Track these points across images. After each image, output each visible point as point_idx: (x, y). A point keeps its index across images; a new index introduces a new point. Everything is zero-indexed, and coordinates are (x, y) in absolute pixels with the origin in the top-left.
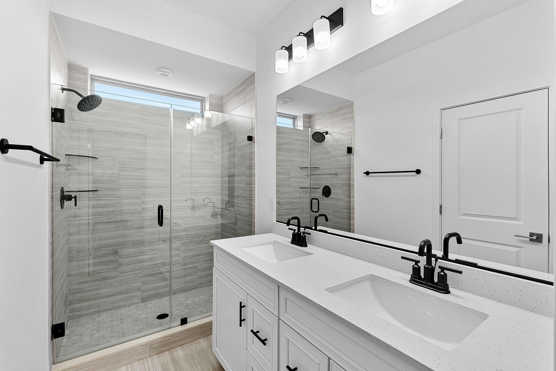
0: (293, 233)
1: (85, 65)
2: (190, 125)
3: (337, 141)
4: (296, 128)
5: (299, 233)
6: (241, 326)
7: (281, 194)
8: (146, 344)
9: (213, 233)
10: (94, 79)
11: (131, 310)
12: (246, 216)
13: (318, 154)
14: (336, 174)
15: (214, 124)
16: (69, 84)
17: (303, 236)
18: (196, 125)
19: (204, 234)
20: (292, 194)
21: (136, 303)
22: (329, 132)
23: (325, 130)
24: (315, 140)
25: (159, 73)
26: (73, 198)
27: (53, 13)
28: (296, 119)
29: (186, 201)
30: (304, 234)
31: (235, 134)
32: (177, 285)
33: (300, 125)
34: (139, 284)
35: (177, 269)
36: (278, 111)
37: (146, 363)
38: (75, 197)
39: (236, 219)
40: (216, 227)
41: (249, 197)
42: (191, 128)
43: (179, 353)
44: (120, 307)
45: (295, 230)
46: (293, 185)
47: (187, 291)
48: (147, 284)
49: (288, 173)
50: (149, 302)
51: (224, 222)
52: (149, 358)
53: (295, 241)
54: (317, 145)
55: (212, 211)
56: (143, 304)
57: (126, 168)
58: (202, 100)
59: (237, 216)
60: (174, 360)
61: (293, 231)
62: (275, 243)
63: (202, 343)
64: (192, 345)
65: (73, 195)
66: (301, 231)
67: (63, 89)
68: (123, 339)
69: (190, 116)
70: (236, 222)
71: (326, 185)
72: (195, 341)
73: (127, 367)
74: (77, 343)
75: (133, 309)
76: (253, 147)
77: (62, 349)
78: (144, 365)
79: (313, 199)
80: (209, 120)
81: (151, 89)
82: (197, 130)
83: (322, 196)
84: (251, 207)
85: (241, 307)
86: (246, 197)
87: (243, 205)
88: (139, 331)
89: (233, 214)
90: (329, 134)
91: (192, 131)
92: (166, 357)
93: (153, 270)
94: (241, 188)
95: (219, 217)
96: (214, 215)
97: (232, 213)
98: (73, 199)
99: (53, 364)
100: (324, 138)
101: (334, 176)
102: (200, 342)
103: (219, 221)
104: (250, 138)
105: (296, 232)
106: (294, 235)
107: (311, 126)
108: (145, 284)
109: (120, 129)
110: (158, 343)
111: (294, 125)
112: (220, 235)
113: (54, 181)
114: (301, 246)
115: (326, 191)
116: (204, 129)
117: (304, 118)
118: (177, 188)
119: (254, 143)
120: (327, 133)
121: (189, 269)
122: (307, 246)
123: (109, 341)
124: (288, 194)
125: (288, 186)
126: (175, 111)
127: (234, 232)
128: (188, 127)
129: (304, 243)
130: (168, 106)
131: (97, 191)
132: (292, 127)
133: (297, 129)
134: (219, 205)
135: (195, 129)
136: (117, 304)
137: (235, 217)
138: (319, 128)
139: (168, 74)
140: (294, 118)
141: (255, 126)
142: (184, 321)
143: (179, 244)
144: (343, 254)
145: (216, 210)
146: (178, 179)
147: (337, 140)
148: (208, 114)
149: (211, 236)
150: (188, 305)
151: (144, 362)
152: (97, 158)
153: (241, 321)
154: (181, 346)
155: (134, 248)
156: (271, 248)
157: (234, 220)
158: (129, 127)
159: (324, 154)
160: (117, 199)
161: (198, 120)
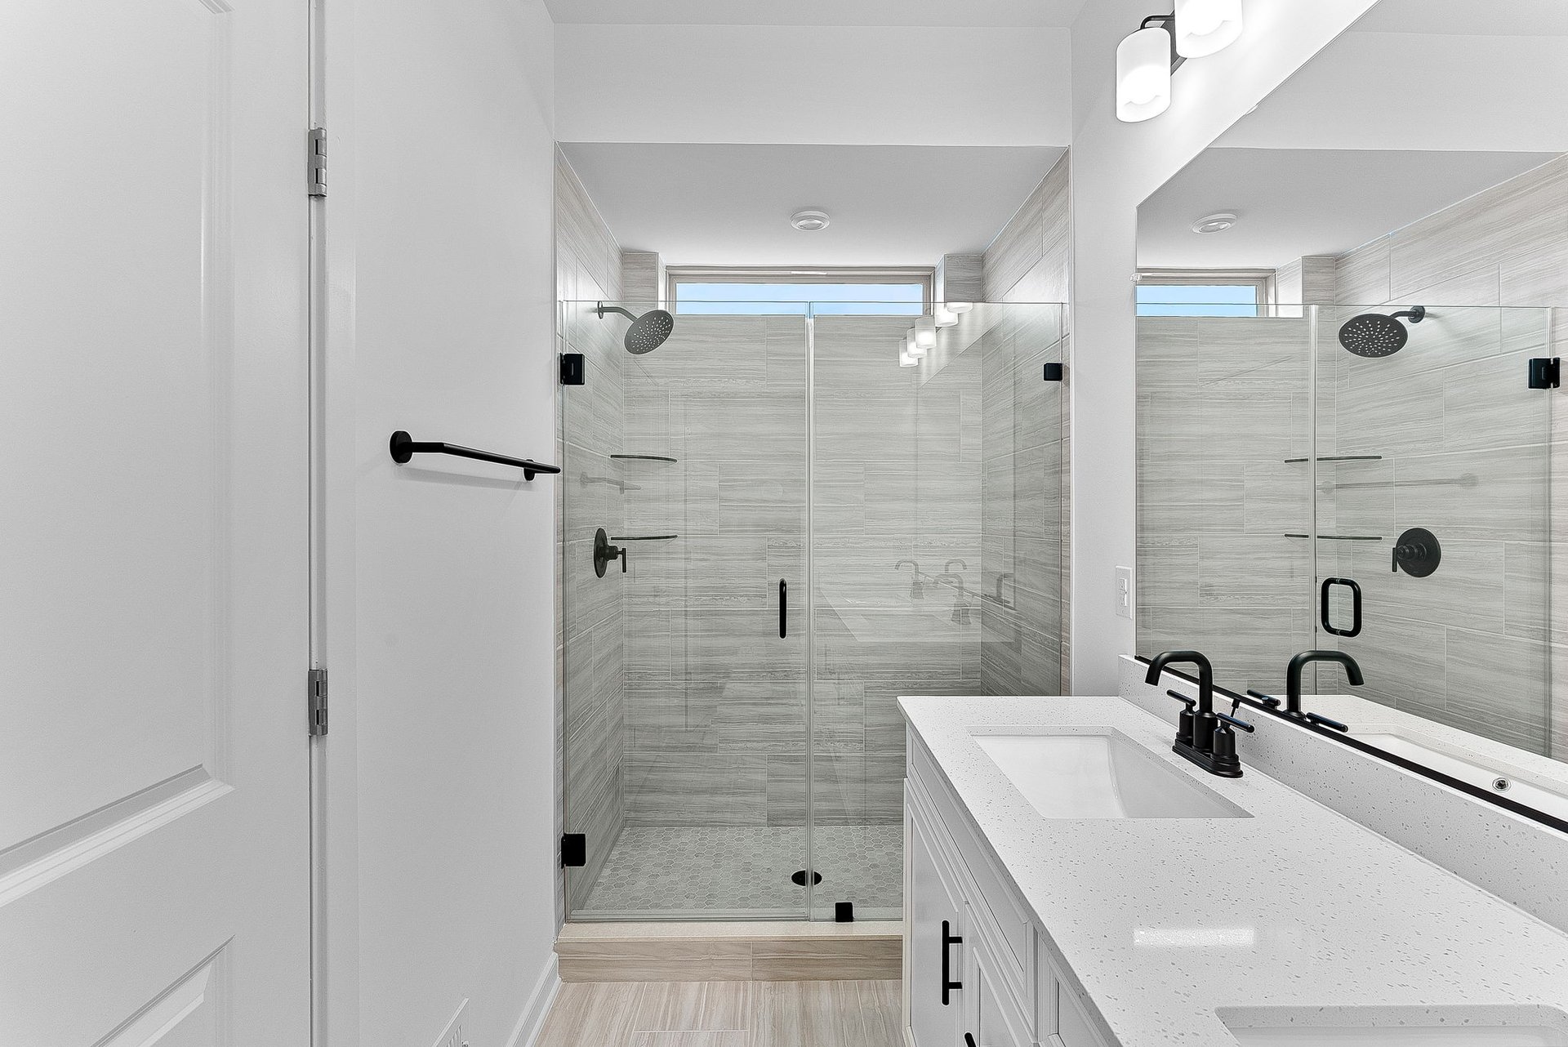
0: (1182, 715)
1: (650, 247)
2: (906, 354)
3: (1470, 340)
4: (1272, 314)
5: (1207, 715)
6: (946, 1001)
7: (1202, 558)
8: (746, 944)
9: (958, 667)
10: (675, 275)
11: (742, 839)
12: (1044, 627)
13: (1376, 404)
14: (1469, 481)
15: (966, 339)
16: (624, 297)
17: (1224, 732)
18: (922, 351)
19: (929, 668)
20: (1251, 556)
21: (755, 824)
22: (1427, 310)
23: (1408, 304)
24: (1354, 351)
25: (796, 226)
26: (620, 553)
27: (561, 144)
28: (1271, 282)
29: (897, 567)
30: (1225, 726)
31: (1014, 364)
32: (854, 801)
33: (1288, 300)
34: (761, 777)
35: (853, 754)
36: (1140, 265)
37: (741, 995)
38: (623, 552)
39: (1018, 633)
40: (966, 650)
41: (1054, 565)
42: (914, 361)
43: (824, 998)
44: (723, 825)
45: (1194, 703)
46: (1252, 527)
47: (882, 824)
48: (780, 781)
49: (1231, 481)
50: (784, 828)
51: (992, 639)
52: (750, 983)
53: (1189, 743)
54: (1368, 366)
55: (955, 600)
56: (767, 831)
57: (735, 480)
58: (927, 277)
59: (1023, 623)
60: (805, 1015)
61: (1183, 706)
62: (1115, 738)
63: (887, 994)
64: (861, 990)
65: (620, 545)
66: (1216, 710)
67: (601, 311)
68: (706, 911)
69: (903, 329)
70: (1018, 641)
71: (1416, 526)
72: (871, 978)
73: (701, 984)
74: (623, 885)
75: (746, 837)
76: (1064, 400)
77: (598, 891)
78: (736, 997)
79: (1332, 581)
80: (954, 330)
81: (793, 272)
82: (929, 367)
83: (1394, 570)
84: (1060, 598)
85: (947, 940)
86: (1045, 564)
87: (1037, 588)
88: (744, 902)
89: (1011, 615)
90: (1431, 316)
91: (916, 369)
92: (790, 996)
93: (794, 748)
94: (1033, 535)
95: (975, 623)
96: (961, 615)
97: (1008, 613)
98: (620, 557)
99: (567, 920)
100: (1401, 336)
101: (1456, 488)
102: (884, 989)
103: (975, 634)
104: (1054, 372)
105: (1196, 708)
106: (1186, 721)
107: (1342, 296)
108: (776, 781)
109: (723, 385)
110: (771, 951)
111: (1262, 304)
112: (979, 675)
113: (567, 517)
114: (1216, 770)
115: (1410, 548)
116: (944, 360)
117: (1305, 272)
118: (855, 531)
119: (1068, 384)
120: (1417, 314)
121: (886, 761)
122: (1239, 774)
123: (680, 906)
124: (1234, 556)
125: (1232, 530)
126: (817, 319)
127: (1015, 674)
128: (906, 360)
129: (1224, 761)
130: (801, 310)
131: (676, 536)
132: (1251, 312)
133: (1278, 320)
134: (975, 584)
135: (924, 363)
136: (715, 815)
137: (1016, 624)
138: (1378, 300)
139: (819, 222)
140: (1263, 279)
141: (1069, 327)
142: (844, 913)
143: (860, 687)
144: (1415, 850)
145: (967, 598)
146: (857, 508)
147: (1472, 338)
148: (945, 314)
149: (951, 676)
150: (875, 866)
151: (737, 990)
152: (675, 461)
153: (947, 985)
154: (833, 979)
155: (752, 684)
156: (1100, 752)
157: (1013, 634)
158: (740, 378)
159: (1404, 402)
160: (716, 557)
161: (926, 338)
